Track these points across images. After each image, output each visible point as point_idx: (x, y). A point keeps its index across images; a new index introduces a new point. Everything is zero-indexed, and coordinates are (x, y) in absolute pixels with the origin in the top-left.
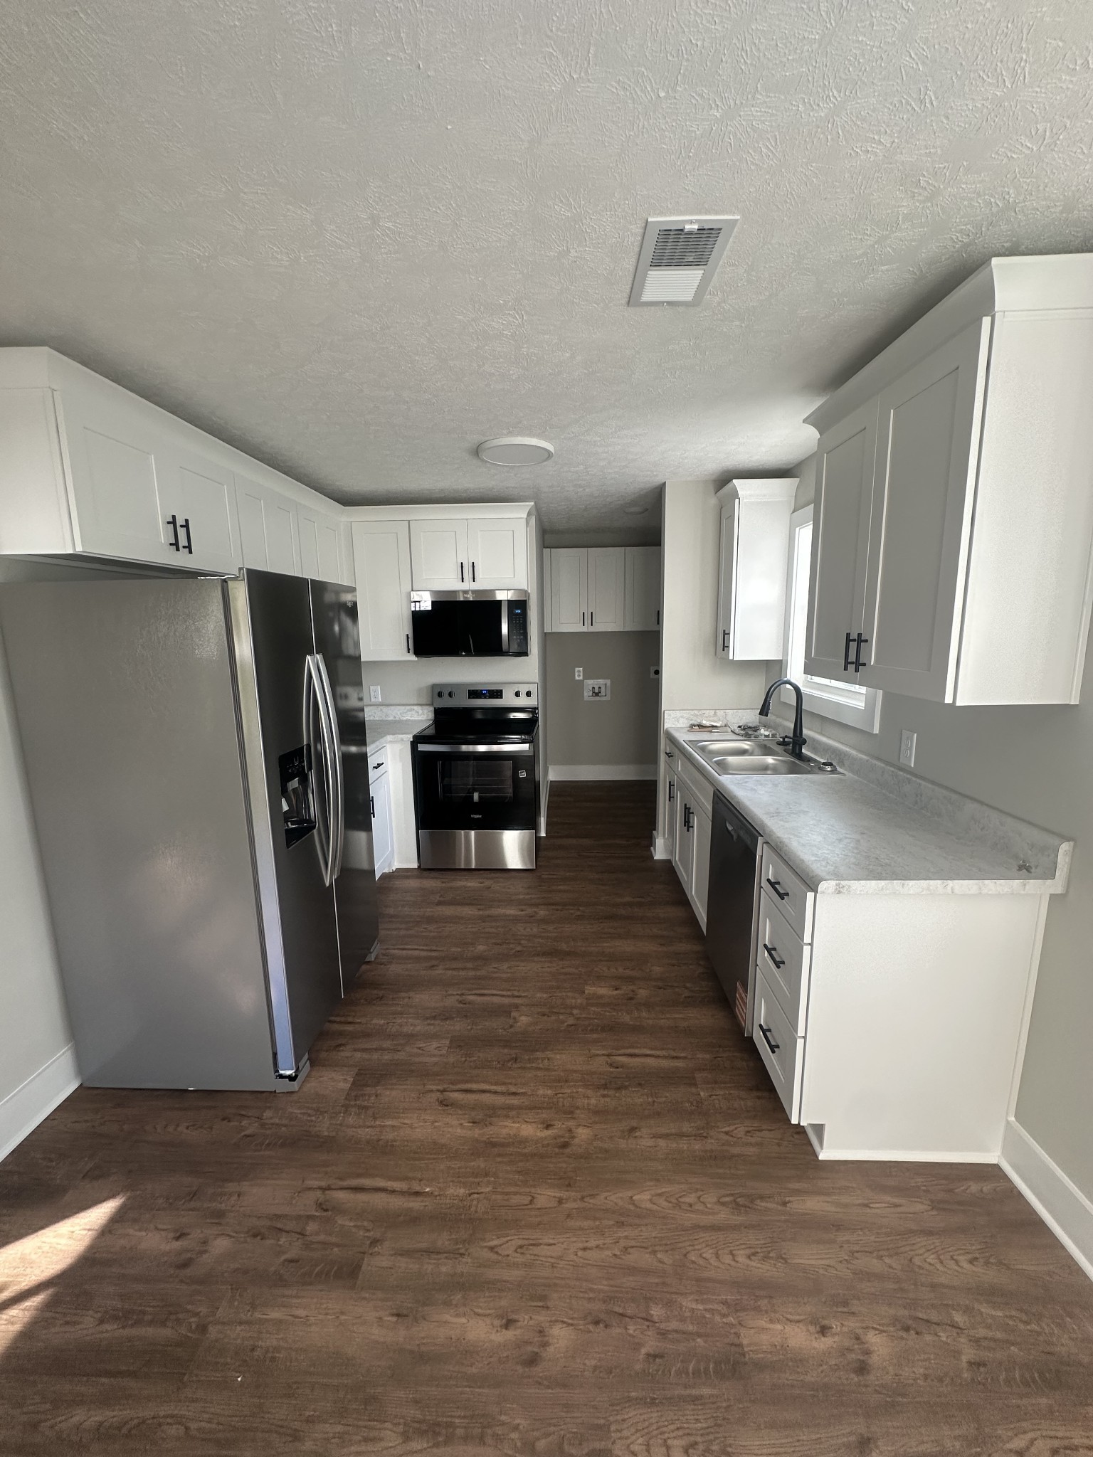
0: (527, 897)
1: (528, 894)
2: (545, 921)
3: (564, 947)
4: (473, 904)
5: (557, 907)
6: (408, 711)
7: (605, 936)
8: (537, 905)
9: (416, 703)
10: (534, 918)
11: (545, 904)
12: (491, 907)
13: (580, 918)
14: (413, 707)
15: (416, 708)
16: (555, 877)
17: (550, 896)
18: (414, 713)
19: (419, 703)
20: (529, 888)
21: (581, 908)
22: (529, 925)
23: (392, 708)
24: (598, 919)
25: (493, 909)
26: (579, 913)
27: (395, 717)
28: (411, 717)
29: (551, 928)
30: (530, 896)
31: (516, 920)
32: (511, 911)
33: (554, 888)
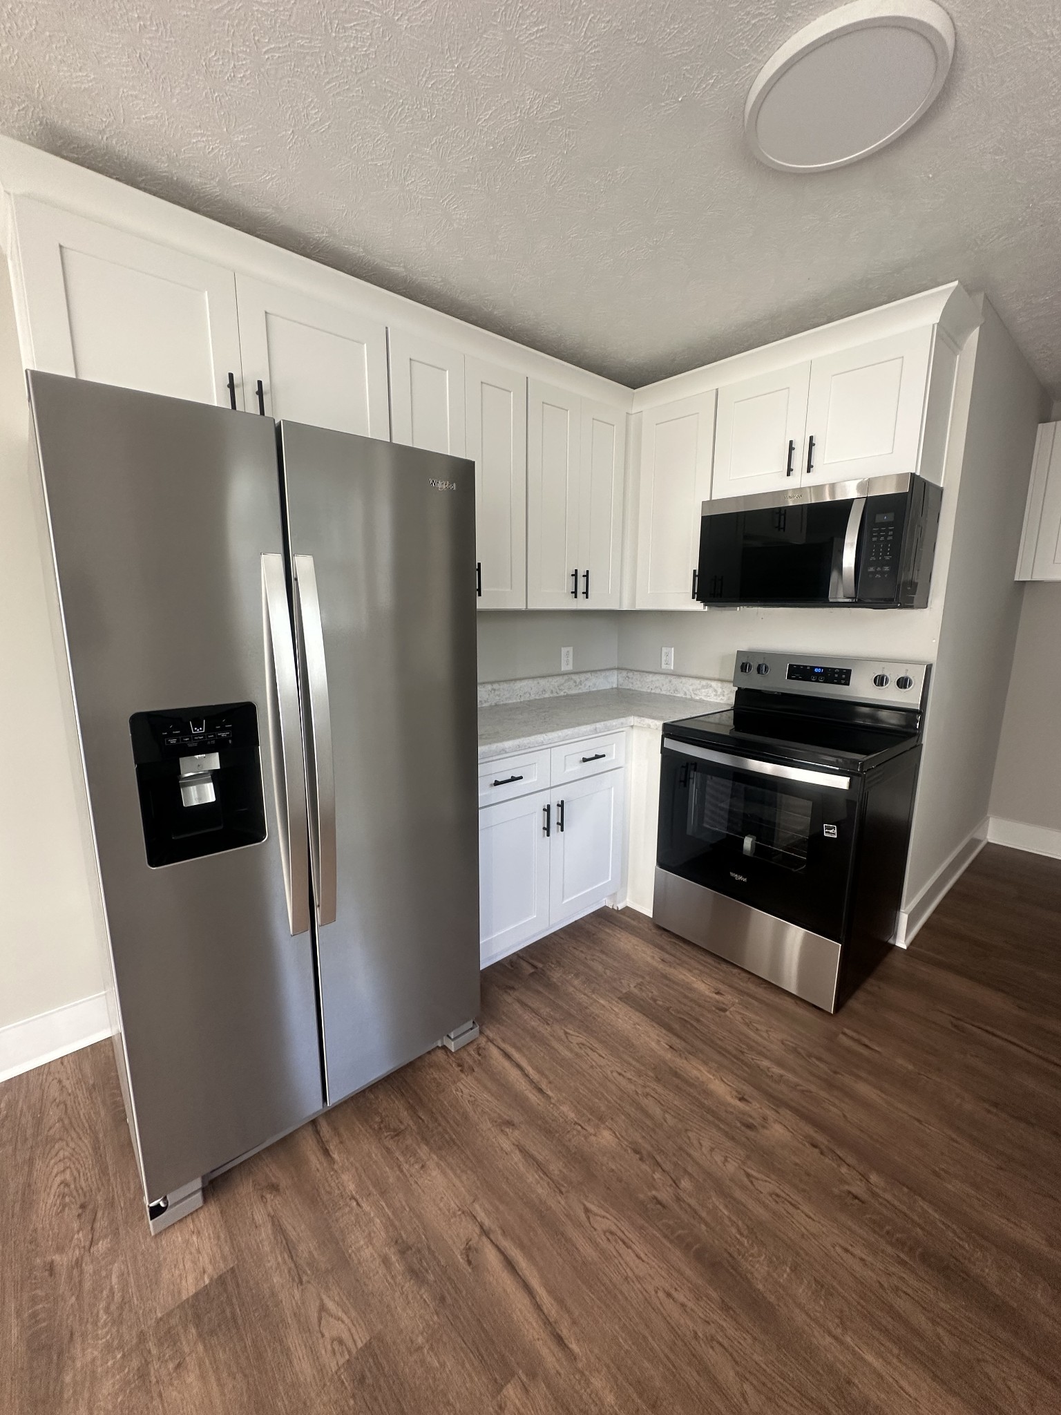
0: (776, 1070)
1: (780, 1063)
2: (765, 1157)
3: (758, 1269)
4: (670, 1029)
5: (821, 1139)
6: (703, 687)
7: (886, 1321)
8: (778, 1102)
9: (717, 676)
10: (749, 1133)
11: (796, 1111)
12: (694, 1052)
13: (853, 1205)
14: (709, 682)
15: (714, 684)
16: (865, 1052)
17: (823, 1094)
18: (710, 690)
19: (722, 678)
20: (795, 1051)
21: (874, 1178)
22: (729, 1144)
23: (684, 680)
24: (900, 1244)
25: (695, 1062)
26: (858, 1188)
27: (685, 694)
28: (706, 696)
29: (767, 1186)
30: (782, 1072)
31: (712, 1114)
32: (721, 1088)
33: (847, 1080)
